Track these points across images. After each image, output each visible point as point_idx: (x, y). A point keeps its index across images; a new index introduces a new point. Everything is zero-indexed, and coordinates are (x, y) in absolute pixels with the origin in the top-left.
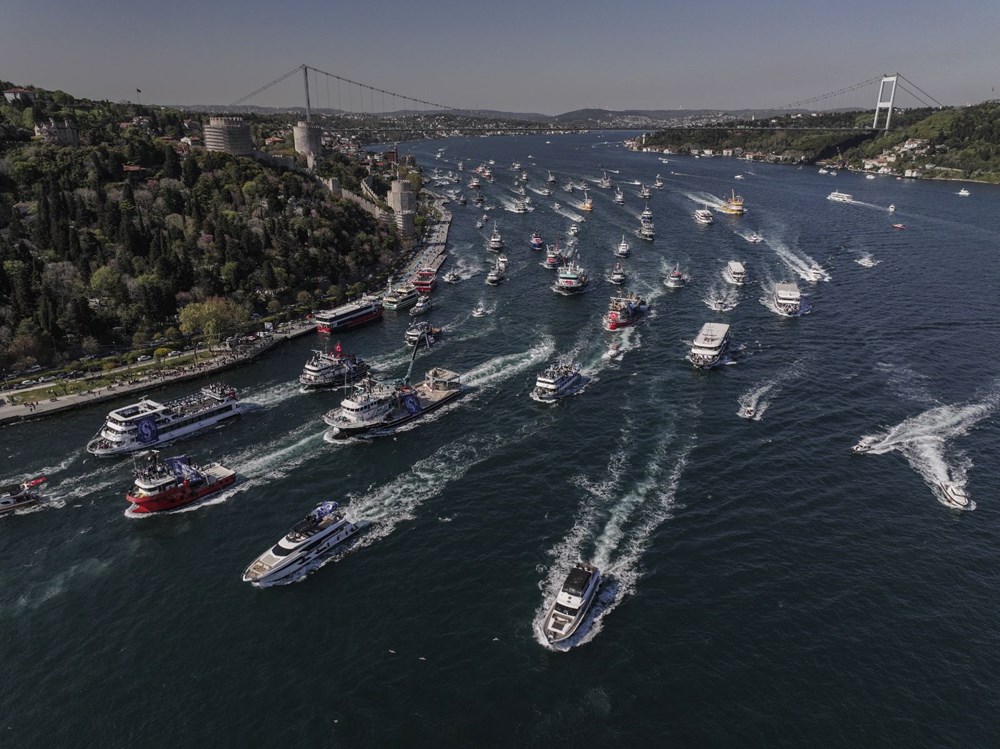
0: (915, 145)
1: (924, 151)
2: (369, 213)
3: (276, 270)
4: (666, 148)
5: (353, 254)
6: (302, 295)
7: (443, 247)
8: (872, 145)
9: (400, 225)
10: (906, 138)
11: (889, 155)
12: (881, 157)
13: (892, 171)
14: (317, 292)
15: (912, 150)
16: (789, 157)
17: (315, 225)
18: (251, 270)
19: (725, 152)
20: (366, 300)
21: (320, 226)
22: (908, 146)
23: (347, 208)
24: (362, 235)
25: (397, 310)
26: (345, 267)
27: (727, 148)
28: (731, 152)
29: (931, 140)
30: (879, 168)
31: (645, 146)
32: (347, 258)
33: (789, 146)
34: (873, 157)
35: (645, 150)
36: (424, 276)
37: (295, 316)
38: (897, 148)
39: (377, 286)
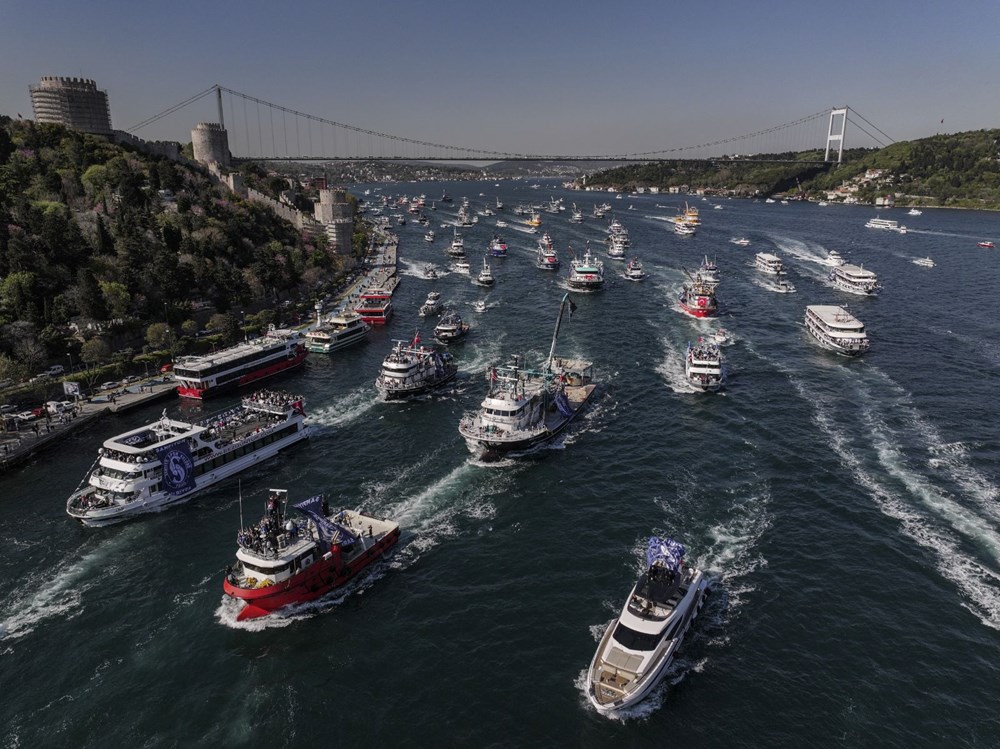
0: (877, 175)
1: (888, 180)
2: (288, 222)
3: (105, 286)
4: (611, 186)
5: (257, 266)
6: (155, 330)
7: (394, 268)
8: (829, 176)
9: (333, 237)
10: (864, 170)
11: (850, 185)
12: (842, 188)
13: (859, 200)
14: (186, 325)
15: (873, 179)
16: (743, 191)
17: (195, 224)
18: (61, 288)
19: (671, 190)
20: (275, 336)
21: (204, 225)
22: (869, 176)
23: (253, 211)
24: (275, 245)
25: (329, 353)
26: (242, 287)
27: (673, 185)
28: (677, 189)
29: (893, 169)
30: (845, 198)
31: (588, 185)
32: (246, 273)
33: (741, 181)
34: (833, 188)
35: (588, 189)
36: (371, 301)
37: (134, 370)
38: (857, 179)
39: (298, 317)
